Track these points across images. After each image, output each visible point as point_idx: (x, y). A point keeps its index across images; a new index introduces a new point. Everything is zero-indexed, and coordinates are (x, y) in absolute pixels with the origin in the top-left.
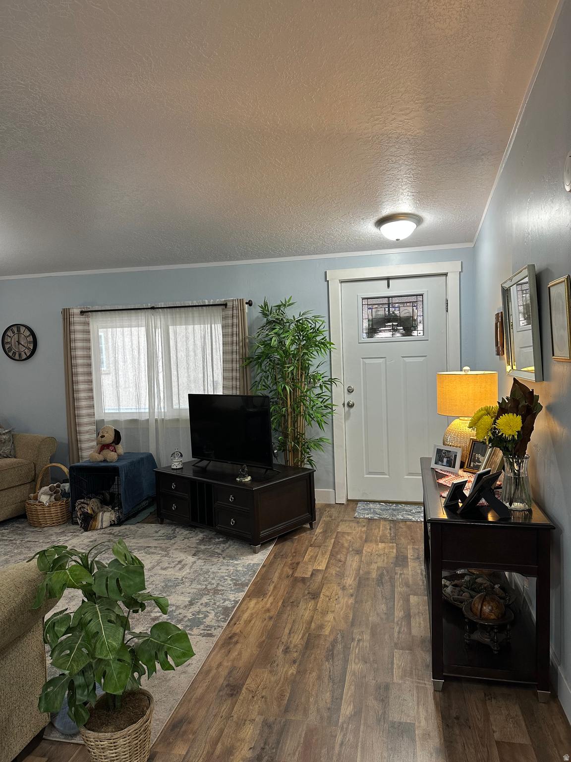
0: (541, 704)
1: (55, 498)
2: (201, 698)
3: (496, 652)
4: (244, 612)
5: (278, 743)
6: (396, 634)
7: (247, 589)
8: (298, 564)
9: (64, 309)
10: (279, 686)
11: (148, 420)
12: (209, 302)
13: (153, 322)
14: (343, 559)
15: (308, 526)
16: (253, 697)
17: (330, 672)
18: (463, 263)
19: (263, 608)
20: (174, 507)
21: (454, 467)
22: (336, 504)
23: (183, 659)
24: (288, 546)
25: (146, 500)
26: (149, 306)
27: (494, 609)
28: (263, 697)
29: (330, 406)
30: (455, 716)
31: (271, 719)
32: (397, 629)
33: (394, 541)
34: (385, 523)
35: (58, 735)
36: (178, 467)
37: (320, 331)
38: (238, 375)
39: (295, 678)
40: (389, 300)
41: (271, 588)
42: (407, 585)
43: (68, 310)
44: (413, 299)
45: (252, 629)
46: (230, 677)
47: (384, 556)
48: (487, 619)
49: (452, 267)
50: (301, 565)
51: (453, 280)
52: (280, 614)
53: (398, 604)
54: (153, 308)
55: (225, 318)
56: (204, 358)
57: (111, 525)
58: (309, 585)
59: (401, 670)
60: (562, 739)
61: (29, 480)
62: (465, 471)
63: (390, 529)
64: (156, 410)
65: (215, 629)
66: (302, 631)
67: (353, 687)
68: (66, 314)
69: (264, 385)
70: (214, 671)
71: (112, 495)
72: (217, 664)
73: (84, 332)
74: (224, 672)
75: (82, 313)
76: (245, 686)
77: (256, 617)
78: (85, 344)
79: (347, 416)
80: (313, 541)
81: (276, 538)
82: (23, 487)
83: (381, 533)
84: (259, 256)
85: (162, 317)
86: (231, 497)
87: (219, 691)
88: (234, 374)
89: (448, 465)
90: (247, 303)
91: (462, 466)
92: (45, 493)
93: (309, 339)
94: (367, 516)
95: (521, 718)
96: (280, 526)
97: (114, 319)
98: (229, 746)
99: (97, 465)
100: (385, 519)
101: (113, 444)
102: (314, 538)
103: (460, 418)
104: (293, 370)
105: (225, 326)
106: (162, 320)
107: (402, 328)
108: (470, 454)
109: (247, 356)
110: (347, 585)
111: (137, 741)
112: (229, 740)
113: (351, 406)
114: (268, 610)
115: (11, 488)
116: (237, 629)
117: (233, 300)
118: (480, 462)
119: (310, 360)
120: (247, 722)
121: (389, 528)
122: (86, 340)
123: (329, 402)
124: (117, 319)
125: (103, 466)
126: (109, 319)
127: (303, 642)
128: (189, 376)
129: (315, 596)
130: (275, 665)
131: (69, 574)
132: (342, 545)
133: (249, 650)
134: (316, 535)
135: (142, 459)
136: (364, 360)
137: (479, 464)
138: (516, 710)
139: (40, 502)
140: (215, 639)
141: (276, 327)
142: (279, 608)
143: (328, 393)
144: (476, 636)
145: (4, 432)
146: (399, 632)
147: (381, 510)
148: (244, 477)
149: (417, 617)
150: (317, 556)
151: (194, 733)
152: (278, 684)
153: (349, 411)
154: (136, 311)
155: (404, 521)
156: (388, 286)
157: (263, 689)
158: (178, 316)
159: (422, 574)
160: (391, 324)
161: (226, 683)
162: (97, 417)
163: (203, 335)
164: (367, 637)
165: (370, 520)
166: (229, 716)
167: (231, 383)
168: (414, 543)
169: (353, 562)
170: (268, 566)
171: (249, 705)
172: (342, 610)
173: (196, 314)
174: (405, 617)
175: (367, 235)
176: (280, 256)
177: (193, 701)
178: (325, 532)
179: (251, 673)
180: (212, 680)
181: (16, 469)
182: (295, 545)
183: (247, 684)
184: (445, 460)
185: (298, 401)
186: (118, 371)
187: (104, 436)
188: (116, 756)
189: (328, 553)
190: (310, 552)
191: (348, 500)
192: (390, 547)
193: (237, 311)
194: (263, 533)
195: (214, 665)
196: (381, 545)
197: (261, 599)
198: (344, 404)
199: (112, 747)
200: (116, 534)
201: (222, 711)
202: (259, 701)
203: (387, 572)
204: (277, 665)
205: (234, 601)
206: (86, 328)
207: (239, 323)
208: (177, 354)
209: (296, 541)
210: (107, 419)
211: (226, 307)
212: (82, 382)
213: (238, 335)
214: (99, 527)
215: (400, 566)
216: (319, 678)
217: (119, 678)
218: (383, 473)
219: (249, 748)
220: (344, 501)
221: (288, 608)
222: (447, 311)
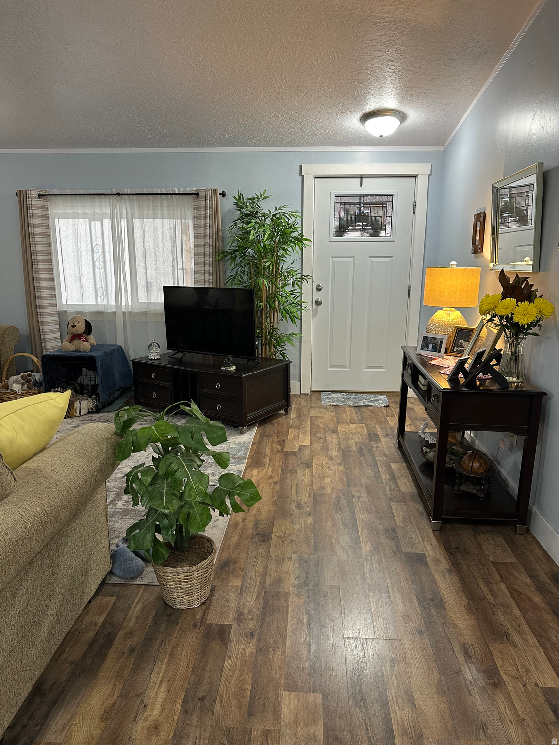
0: (519, 536)
1: (27, 387)
2: (237, 545)
3: (482, 499)
5: (317, 572)
6: (388, 492)
7: (245, 461)
8: (284, 441)
9: (20, 191)
10: (303, 532)
11: (115, 313)
12: (179, 191)
13: (119, 210)
14: (323, 437)
15: (283, 412)
16: (283, 541)
17: (342, 520)
18: (433, 166)
19: (265, 475)
20: (154, 395)
21: (439, 351)
22: (301, 394)
23: (252, 502)
24: (269, 428)
25: (118, 390)
26: (114, 192)
27: (483, 464)
28: (292, 541)
29: (299, 303)
30: (455, 547)
31: (306, 556)
32: (387, 488)
33: (362, 422)
34: (350, 409)
35: (118, 579)
36: (157, 358)
37: (295, 228)
38: (211, 269)
39: (314, 526)
40: (360, 199)
41: (267, 460)
42: (385, 455)
43: (24, 192)
44: (384, 199)
46: (257, 528)
47: (358, 434)
48: (477, 473)
49: (422, 169)
50: (287, 443)
51: (422, 182)
52: (283, 479)
53: (382, 470)
54: (118, 194)
55: (196, 208)
56: (174, 250)
57: (89, 413)
58: (300, 458)
59: (401, 517)
60: (540, 557)
62: (448, 355)
63: (356, 413)
64: (123, 303)
66: (308, 491)
67: (366, 531)
68: (22, 196)
69: (239, 281)
70: (240, 526)
71: (81, 385)
72: (241, 519)
73: (42, 217)
74: (251, 525)
75: (40, 195)
76: (273, 534)
77: (262, 482)
78: (44, 231)
79: (315, 313)
80: (291, 423)
81: (257, 422)
83: (349, 416)
84: (233, 145)
85: (128, 204)
86: (218, 384)
87: (252, 539)
88: (207, 268)
89: (433, 350)
90: (220, 194)
91: (446, 352)
92: (17, 382)
93: (286, 234)
94: (333, 404)
95: (506, 546)
96: (262, 411)
97: (75, 204)
98: (276, 577)
99: (70, 355)
100: (350, 406)
101: (85, 335)
102: (291, 421)
103: (445, 309)
104: (270, 265)
105: (197, 217)
106: (128, 208)
107: (370, 228)
108: (454, 341)
109: (220, 249)
110: (334, 456)
111: (207, 574)
112: (275, 573)
113: (318, 303)
114: (271, 477)
117: (206, 190)
118: (463, 347)
119: (285, 257)
120: (286, 560)
121: (354, 412)
122: (45, 226)
123: (299, 299)
124: (79, 204)
125: (78, 356)
126: (70, 204)
127: (312, 500)
128: (157, 269)
129: (309, 465)
130: (293, 517)
131: (154, 429)
132: (318, 426)
133: (266, 507)
134: (292, 419)
135: (114, 350)
136: (334, 259)
137: (462, 349)
138: (501, 541)
141: (253, 221)
142: (280, 475)
143: (299, 290)
144: (464, 488)
146: (390, 490)
147: (343, 398)
148: (229, 365)
149: (401, 478)
150: (299, 435)
151: (243, 570)
152: (301, 531)
153: (317, 308)
154: (100, 196)
155: (367, 407)
156: (361, 184)
157: (290, 535)
158: (145, 204)
159: (395, 447)
160: (361, 224)
161: (255, 533)
162: (59, 308)
163: (172, 226)
164: (364, 494)
165: (336, 407)
166: (268, 556)
167: (203, 277)
168: (380, 423)
169: (332, 439)
170: (258, 443)
171: (282, 547)
172: (336, 475)
173: (165, 203)
174: (392, 478)
175: (349, 129)
176: (256, 145)
177: (232, 546)
178: (299, 416)
179: (275, 524)
180: (242, 531)
182: (276, 427)
183: (275, 532)
184: (431, 346)
185: (273, 297)
186: (81, 260)
187: (76, 326)
188: (190, 587)
189: (308, 433)
190: (292, 433)
191: (311, 391)
192: (360, 427)
193: (211, 201)
194: (249, 417)
196: (353, 426)
197: (261, 469)
198: (312, 301)
199: (188, 579)
200: (97, 420)
201: (260, 553)
202: (290, 544)
203: (365, 446)
204: (295, 517)
205: (237, 471)
206: (45, 212)
207: (212, 214)
208: (144, 245)
209: (276, 424)
210: (70, 310)
211: (197, 197)
212: (43, 271)
213: (211, 227)
214: (78, 414)
215: (374, 441)
216: (334, 525)
217: (201, 518)
218: (345, 367)
219: (294, 578)
220: (309, 393)
221: (289, 475)
222: (414, 213)
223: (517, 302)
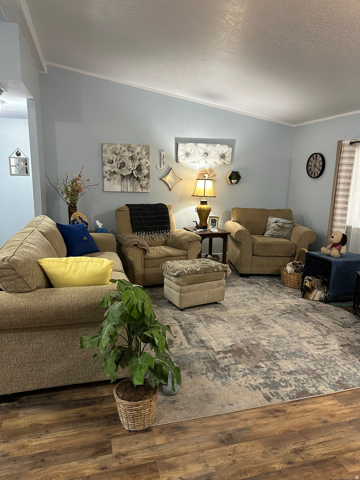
1: (294, 270)
2: (207, 427)
4: (315, 403)
7: (342, 390)
9: (339, 141)
10: (254, 466)
16: (230, 455)
19: (332, 411)
28: (234, 461)
31: (217, 477)
39: (273, 472)
43: (341, 142)
45: (299, 417)
46: (238, 431)
52: (338, 425)
61: (290, 255)
65: (278, 398)
66: (333, 451)
68: (340, 144)
70: (237, 420)
72: (245, 417)
73: (350, 158)
74: (240, 426)
75: (351, 143)
76: (236, 445)
77: (316, 413)
82: (285, 258)
87: (220, 433)
92: (290, 266)
98: (176, 464)
101: (340, 245)
112: (182, 462)
114: (333, 416)
115: (277, 256)
116: (289, 409)
120: (204, 464)
122: (350, 165)
127: (318, 458)
130: (274, 451)
133: (275, 428)
139: (286, 270)
140: (268, 403)
142: (344, 420)
145: (288, 222)
151: (176, 440)
152: (255, 464)
157: (243, 457)
161: (231, 432)
162: (348, 223)
166: (202, 450)
171: (220, 456)
177: (202, 424)
179: (253, 441)
180: (228, 424)
181: (282, 246)
183: (239, 445)
187: (334, 237)
195: (242, 417)
197: (341, 405)
201: (203, 444)
202: (228, 461)
204: (275, 453)
205: (319, 391)
206: (352, 155)
212: (341, 196)
214: (311, 298)
219: (180, 477)
221: (351, 427)
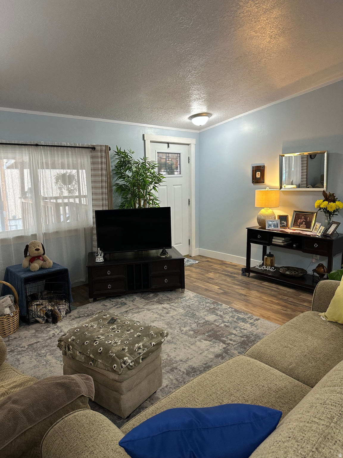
7: (220, 303)
18: (196, 140)
20: (110, 287)
21: (278, 227)
38: (107, 197)
44: (177, 155)
49: (193, 141)
51: (193, 148)
55: (93, 157)
86: (166, 267)
88: (104, 196)
89: (274, 227)
101: (42, 255)
103: (265, 208)
105: (93, 163)
117: (100, 145)
118: (284, 224)
156: (169, 147)
167: (98, 203)
184: (272, 225)
211: (94, 150)
222: (189, 163)
223: (328, 203)
